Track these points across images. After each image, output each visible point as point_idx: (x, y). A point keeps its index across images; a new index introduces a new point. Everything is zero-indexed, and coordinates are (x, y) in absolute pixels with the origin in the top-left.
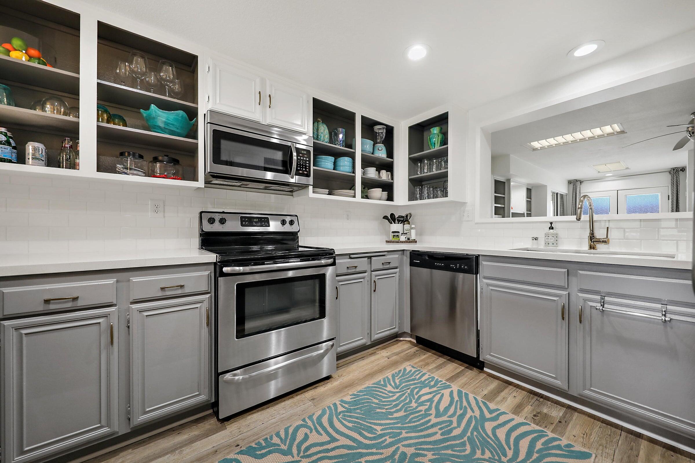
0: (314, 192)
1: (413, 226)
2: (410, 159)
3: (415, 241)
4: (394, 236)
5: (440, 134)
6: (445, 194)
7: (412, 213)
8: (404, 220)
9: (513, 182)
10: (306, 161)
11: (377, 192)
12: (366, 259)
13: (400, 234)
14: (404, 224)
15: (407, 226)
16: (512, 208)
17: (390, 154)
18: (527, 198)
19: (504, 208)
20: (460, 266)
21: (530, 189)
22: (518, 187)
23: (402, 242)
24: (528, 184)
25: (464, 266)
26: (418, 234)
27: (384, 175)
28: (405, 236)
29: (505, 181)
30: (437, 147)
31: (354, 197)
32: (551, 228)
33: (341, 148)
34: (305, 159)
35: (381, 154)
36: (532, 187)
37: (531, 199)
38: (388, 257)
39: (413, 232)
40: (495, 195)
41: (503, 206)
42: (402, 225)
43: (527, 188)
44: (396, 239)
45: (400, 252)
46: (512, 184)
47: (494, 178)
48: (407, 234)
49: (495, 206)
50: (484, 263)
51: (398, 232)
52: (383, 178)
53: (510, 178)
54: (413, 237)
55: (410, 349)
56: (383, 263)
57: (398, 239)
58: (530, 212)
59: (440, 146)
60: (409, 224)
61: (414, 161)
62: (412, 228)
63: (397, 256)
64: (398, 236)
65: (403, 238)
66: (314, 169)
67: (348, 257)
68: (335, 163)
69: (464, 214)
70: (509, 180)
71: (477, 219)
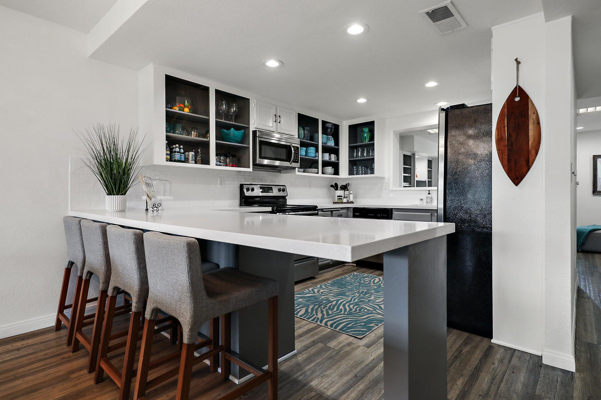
0: (298, 171)
1: (351, 192)
2: (349, 147)
3: (352, 202)
4: (339, 199)
5: (369, 133)
6: (372, 172)
7: (350, 183)
8: (345, 188)
9: (417, 156)
10: (297, 153)
11: (330, 169)
12: (330, 212)
13: (342, 198)
14: (345, 191)
15: (347, 192)
16: (417, 176)
17: (337, 142)
18: (428, 168)
19: (410, 176)
20: (383, 215)
21: (431, 161)
22: (421, 159)
23: (345, 203)
24: (429, 157)
25: (385, 215)
26: (355, 197)
27: (333, 158)
28: (346, 199)
29: (411, 155)
30: (367, 142)
31: (318, 173)
32: (429, 194)
33: (309, 141)
34: (296, 152)
35: (331, 143)
36: (433, 159)
37: (432, 169)
38: (341, 211)
39: (351, 196)
40: (404, 167)
41: (410, 175)
42: (343, 191)
43: (428, 160)
44: (340, 201)
45: (347, 209)
46: (416, 157)
47: (403, 153)
48: (347, 197)
49: (404, 176)
50: (395, 213)
51: (342, 196)
52: (332, 160)
53: (415, 153)
54: (351, 199)
55: (353, 268)
56: (338, 215)
57: (342, 201)
58: (431, 180)
59: (369, 141)
60: (348, 191)
61: (352, 149)
62: (351, 194)
63: (345, 211)
64: (341, 199)
65: (345, 200)
66: (300, 157)
67: (321, 211)
68: (306, 152)
69: (384, 185)
70: (414, 154)
71: (392, 188)
